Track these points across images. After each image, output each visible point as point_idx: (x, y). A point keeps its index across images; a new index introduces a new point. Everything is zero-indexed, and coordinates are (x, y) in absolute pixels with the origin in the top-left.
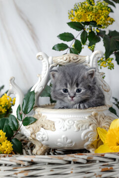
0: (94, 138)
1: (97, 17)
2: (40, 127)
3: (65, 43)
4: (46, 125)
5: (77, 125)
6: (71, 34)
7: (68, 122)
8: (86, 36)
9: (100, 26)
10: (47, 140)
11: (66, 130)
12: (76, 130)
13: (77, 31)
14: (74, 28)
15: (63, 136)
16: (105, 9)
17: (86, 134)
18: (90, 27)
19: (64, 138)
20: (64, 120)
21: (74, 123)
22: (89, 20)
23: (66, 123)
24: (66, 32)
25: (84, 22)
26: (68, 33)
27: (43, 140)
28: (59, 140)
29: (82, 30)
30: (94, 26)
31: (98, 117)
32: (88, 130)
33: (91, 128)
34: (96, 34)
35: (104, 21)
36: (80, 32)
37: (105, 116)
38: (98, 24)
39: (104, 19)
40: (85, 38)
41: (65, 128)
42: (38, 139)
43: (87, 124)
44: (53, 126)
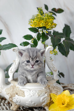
0: (48, 101)
1: (46, 24)
2: (15, 94)
3: (28, 41)
4: (19, 93)
5: (38, 94)
6: (31, 35)
7: (33, 91)
8: (40, 36)
9: (48, 29)
10: (20, 102)
11: (31, 96)
12: (37, 96)
13: (35, 33)
14: (32, 32)
15: (30, 100)
16: (51, 18)
17: (43, 99)
18: (42, 29)
19: (30, 101)
20: (30, 90)
21: (36, 92)
22: (41, 26)
23: (31, 92)
24: (28, 34)
25: (38, 27)
26: (29, 35)
27: (17, 102)
28: (27, 102)
29: (38, 33)
30: (45, 29)
31: (50, 88)
32: (44, 96)
33: (46, 95)
34: (46, 34)
35: (51, 26)
36: (36, 33)
37: (54, 87)
38: (47, 28)
39: (50, 24)
40: (39, 37)
41: (31, 95)
42: (14, 101)
43: (44, 93)
44: (23, 94)
